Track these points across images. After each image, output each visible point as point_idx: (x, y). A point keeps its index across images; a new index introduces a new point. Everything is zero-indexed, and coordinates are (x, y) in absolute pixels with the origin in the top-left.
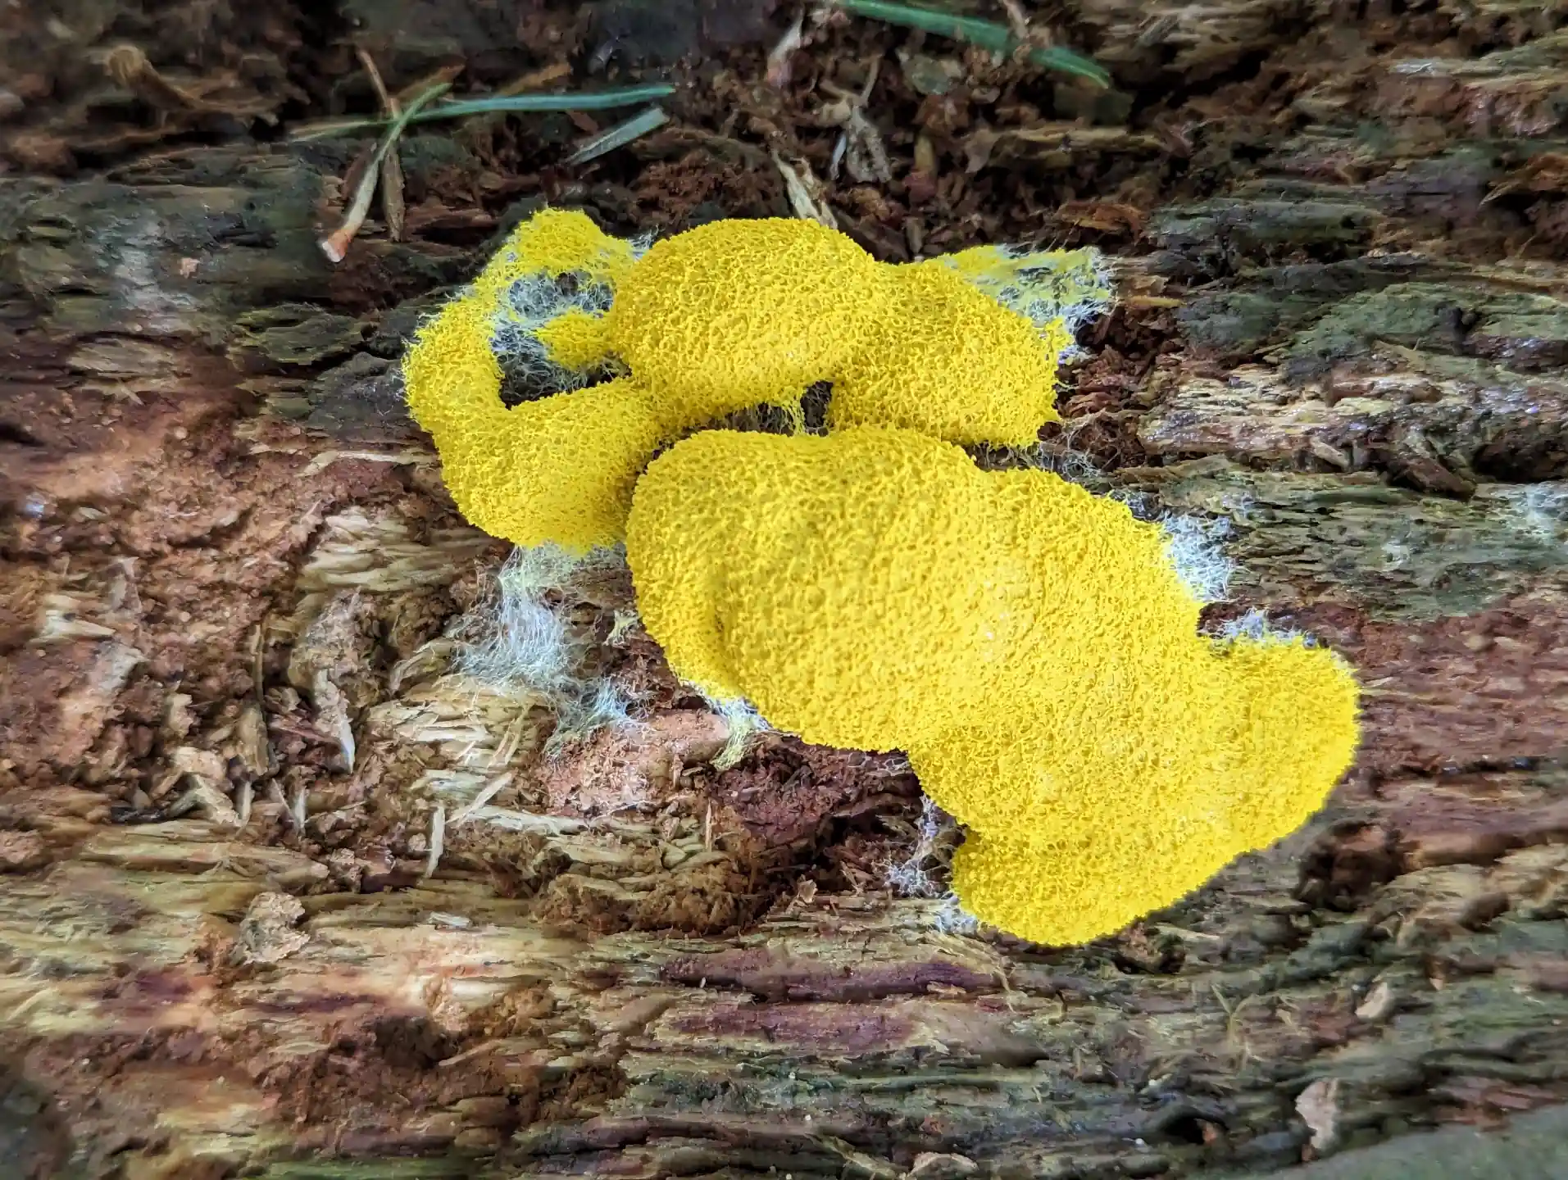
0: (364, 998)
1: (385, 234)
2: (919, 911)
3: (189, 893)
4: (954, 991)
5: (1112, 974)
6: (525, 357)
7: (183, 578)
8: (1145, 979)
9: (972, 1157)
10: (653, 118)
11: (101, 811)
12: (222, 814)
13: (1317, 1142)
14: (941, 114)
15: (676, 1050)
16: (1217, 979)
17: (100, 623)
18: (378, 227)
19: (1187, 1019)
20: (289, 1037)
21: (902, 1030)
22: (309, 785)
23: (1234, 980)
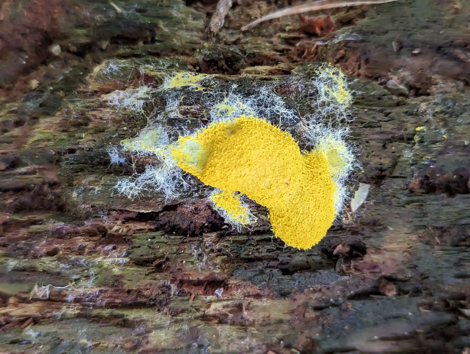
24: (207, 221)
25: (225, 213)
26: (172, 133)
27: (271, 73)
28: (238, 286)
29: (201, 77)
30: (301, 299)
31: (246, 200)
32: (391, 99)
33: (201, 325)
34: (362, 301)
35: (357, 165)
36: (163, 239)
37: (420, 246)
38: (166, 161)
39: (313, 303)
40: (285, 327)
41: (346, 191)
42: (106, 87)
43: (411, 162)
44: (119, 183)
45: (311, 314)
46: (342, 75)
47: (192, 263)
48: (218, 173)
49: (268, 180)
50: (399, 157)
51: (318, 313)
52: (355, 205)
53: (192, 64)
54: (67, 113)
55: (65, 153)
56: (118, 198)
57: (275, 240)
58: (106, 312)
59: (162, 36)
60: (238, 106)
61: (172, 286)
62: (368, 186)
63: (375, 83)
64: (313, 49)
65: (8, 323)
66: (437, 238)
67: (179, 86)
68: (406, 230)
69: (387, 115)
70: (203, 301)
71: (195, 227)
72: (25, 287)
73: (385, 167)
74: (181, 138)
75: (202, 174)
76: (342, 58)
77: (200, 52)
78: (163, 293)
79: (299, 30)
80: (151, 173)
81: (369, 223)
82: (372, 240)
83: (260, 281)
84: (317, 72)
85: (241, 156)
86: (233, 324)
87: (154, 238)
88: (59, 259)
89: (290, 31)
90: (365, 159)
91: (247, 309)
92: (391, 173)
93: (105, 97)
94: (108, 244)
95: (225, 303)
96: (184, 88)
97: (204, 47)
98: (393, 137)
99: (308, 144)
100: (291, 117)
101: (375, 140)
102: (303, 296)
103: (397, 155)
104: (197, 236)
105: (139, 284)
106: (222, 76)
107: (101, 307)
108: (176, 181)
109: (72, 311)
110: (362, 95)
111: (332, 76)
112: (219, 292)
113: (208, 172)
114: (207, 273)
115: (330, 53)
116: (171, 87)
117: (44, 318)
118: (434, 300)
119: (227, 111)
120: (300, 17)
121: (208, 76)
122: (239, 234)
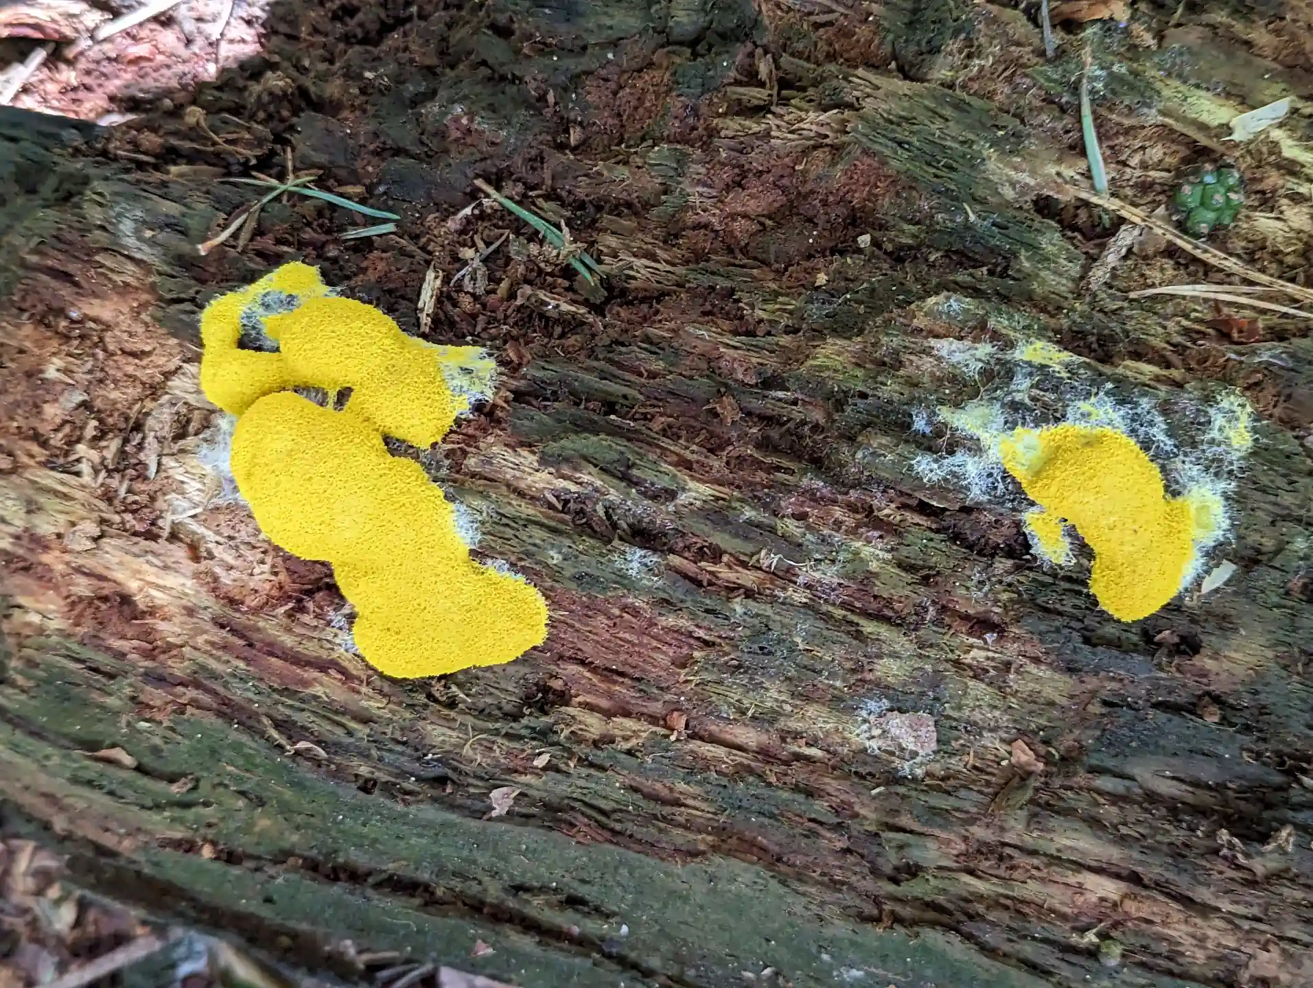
0: (115, 581)
1: (234, 247)
2: (336, 635)
3: (60, 507)
4: (339, 676)
5: (422, 698)
6: (254, 328)
7: (118, 368)
8: (438, 707)
9: (328, 753)
10: (390, 227)
11: (43, 459)
12: (87, 479)
13: (494, 814)
14: (517, 270)
15: (206, 652)
16: (470, 720)
17: (71, 377)
18: (233, 243)
19: (449, 732)
20: (78, 585)
21: (306, 683)
22: (131, 480)
23: (480, 724)
24: (1004, 542)
25: (1036, 540)
26: (1010, 419)
27: (1157, 379)
28: (1017, 639)
29: (1066, 356)
30: (1092, 683)
31: (1072, 532)
32: (1304, 462)
33: (951, 672)
34: (1169, 716)
35: (1229, 535)
36: (942, 546)
37: (1276, 670)
38: (991, 452)
39: (1104, 694)
40: (1055, 713)
41: (1203, 564)
42: (937, 329)
43: (1301, 554)
44: (919, 458)
45: (1096, 708)
46: (1249, 409)
47: (968, 588)
48: (1053, 489)
49: (1112, 519)
50: (1288, 543)
51: (1104, 710)
52: (1208, 585)
53: (1053, 330)
54: (873, 345)
55: (853, 396)
56: (910, 476)
57: (1088, 595)
58: (839, 613)
59: (1019, 271)
60: (1106, 413)
61: (931, 609)
62: (1234, 567)
63: (1290, 434)
64: (1222, 360)
65: (710, 584)
66: (1300, 665)
67: (1037, 360)
68: (1262, 641)
69: (1291, 483)
70: (962, 642)
71: (987, 543)
72: (749, 548)
73: (1264, 549)
74: (1019, 429)
75: (1031, 483)
76: (1256, 384)
77: (1067, 315)
78: (916, 614)
79: (1209, 324)
80: (962, 459)
81: (1217, 616)
82: (1213, 638)
83: (1053, 642)
84: (1219, 398)
85: (1091, 479)
86: (990, 684)
87: (931, 540)
88: (808, 527)
89: (1197, 321)
90: (1242, 531)
91: (1017, 672)
92: (1270, 560)
93: (933, 342)
94: (875, 529)
95: (991, 654)
96: (1043, 367)
97: (1073, 310)
98: (1289, 515)
99: (1175, 487)
100: (1168, 448)
101: (1263, 510)
102: (1095, 680)
103: (1286, 539)
104: (985, 556)
105: (892, 591)
106: (1093, 362)
107: (834, 604)
108: (991, 480)
109: (800, 597)
110: (1267, 445)
111: (1235, 408)
112: (990, 637)
113: (1039, 485)
114: (981, 609)
115: (1242, 373)
116: (1026, 358)
117: (759, 594)
118: (1267, 750)
119: (1089, 414)
120: (1217, 305)
121: (1075, 357)
122: (1044, 573)
